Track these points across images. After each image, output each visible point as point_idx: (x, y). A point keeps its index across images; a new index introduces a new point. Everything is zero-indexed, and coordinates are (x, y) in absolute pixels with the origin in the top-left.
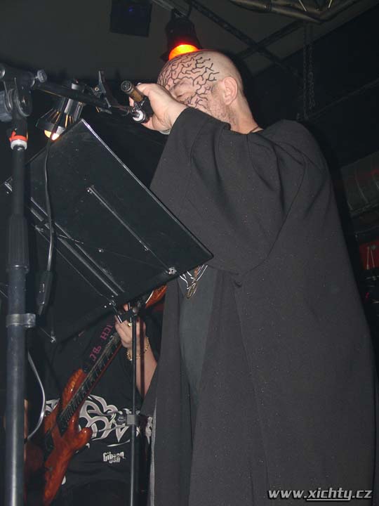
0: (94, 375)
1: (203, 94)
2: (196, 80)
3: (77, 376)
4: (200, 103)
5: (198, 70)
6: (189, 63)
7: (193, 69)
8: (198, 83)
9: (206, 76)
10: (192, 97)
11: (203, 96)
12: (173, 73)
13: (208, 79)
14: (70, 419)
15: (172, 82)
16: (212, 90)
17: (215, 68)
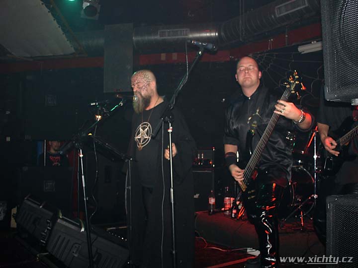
4: (145, 89)
5: (145, 78)
6: (142, 76)
7: (143, 78)
8: (145, 83)
9: (147, 81)
10: (143, 87)
12: (137, 78)
15: (137, 81)
16: (149, 85)
17: (150, 78)
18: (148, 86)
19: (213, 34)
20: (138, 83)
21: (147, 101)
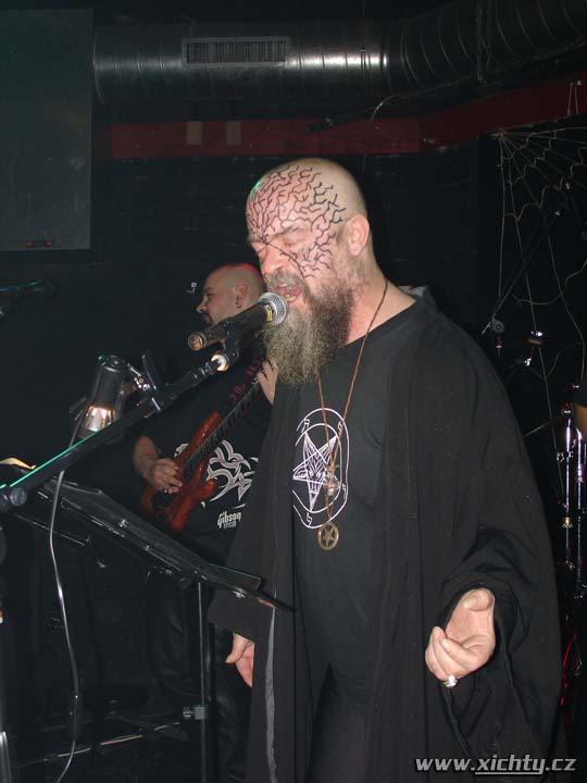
0: (229, 421)
1: (325, 244)
2: (316, 223)
3: (211, 420)
4: (322, 259)
5: (317, 206)
6: (305, 194)
7: (311, 205)
8: (318, 228)
9: (329, 216)
10: (310, 250)
11: (326, 247)
12: (282, 209)
13: (331, 221)
14: (198, 467)
15: (276, 224)
16: (338, 237)
17: (341, 203)
18: (333, 246)
19: (375, 60)
20: (286, 231)
21: (333, 316)
